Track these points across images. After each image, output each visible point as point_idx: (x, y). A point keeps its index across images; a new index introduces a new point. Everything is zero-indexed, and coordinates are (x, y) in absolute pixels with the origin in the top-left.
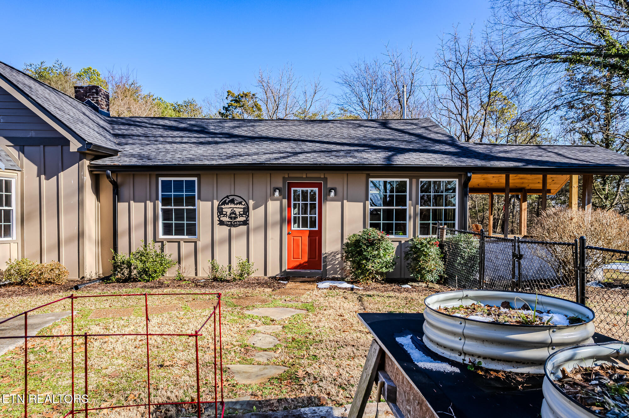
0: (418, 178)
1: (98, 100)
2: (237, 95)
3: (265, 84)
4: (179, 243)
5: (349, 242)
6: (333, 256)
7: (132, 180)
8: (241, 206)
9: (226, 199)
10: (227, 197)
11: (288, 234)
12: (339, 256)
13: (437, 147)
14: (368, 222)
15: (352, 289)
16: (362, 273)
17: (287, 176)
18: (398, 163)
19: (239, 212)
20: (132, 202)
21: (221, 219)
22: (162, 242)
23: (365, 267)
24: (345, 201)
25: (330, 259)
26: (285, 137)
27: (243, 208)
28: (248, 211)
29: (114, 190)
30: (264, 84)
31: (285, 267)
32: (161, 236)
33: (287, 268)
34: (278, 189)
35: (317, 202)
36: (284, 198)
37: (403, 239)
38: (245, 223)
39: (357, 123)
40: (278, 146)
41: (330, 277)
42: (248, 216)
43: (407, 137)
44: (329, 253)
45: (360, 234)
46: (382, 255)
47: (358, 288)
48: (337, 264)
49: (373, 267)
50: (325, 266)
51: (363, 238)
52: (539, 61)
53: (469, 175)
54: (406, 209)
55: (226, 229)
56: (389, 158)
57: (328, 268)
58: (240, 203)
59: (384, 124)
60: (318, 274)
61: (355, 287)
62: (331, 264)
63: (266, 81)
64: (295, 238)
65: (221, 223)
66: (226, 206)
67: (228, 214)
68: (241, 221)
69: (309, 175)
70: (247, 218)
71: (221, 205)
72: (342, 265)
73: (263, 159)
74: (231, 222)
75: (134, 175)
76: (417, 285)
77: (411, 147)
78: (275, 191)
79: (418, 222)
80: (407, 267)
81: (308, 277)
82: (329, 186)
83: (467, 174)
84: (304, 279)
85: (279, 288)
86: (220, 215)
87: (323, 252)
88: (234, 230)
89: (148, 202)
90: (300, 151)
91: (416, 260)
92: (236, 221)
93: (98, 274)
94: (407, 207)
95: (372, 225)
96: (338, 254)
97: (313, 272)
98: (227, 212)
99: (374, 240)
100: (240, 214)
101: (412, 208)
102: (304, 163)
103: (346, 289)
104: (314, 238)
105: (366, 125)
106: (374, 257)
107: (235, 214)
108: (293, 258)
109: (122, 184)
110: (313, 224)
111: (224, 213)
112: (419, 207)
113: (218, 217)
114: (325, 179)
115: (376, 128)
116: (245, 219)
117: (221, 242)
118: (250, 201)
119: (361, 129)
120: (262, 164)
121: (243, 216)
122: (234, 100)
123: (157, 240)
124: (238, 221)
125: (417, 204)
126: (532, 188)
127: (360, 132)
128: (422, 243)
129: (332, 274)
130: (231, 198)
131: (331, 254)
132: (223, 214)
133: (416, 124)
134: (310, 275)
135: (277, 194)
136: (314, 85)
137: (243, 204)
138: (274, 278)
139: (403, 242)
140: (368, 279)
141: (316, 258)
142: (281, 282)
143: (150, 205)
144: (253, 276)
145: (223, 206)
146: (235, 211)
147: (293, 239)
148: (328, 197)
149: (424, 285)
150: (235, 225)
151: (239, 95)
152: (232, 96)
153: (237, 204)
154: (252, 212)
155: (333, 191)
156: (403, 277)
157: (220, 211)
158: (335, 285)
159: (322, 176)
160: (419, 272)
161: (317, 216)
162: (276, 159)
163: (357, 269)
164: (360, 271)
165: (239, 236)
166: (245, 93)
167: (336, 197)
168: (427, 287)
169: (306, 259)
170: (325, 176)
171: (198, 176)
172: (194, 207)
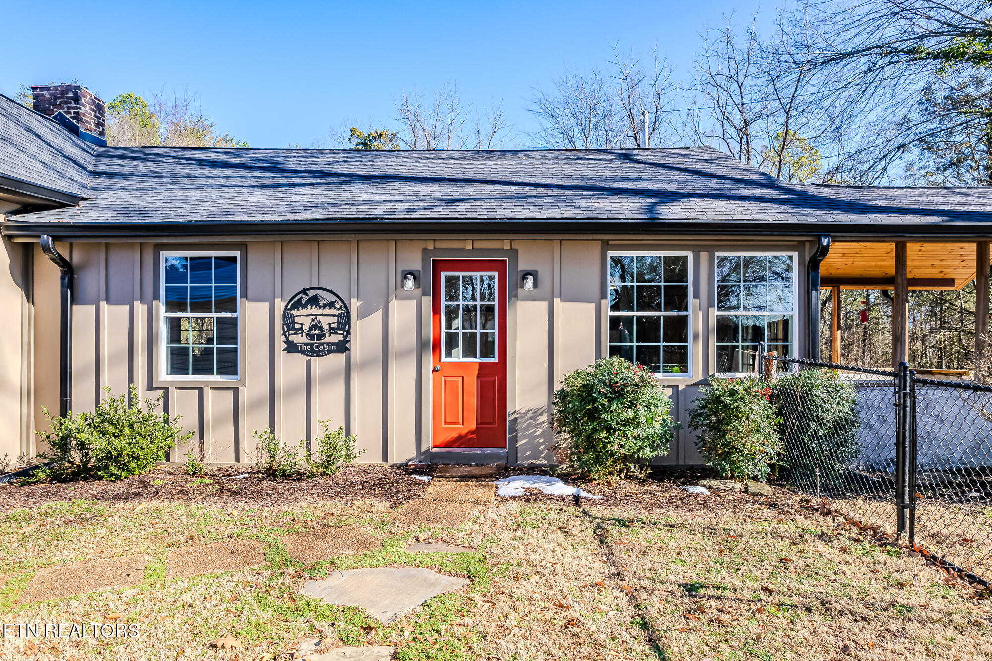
0: (711, 249)
1: (77, 113)
2: (366, 135)
3: (412, 118)
4: (201, 389)
5: (567, 389)
6: (531, 418)
7: (103, 256)
8: (332, 311)
9: (301, 295)
10: (304, 291)
11: (434, 371)
12: (545, 418)
13: (744, 191)
14: (606, 344)
15: (577, 500)
16: (597, 460)
17: (430, 246)
18: (670, 216)
19: (330, 324)
20: (103, 304)
21: (291, 338)
22: (166, 389)
23: (604, 447)
24: (556, 301)
25: (524, 426)
26: (433, 175)
27: (338, 316)
28: (348, 322)
29: (63, 278)
30: (409, 115)
31: (427, 443)
32: (163, 374)
33: (431, 444)
34: (410, 274)
35: (496, 303)
36: (424, 294)
37: (682, 380)
38: (342, 347)
39: (573, 155)
40: (416, 189)
41: (526, 463)
42: (348, 333)
43: (675, 175)
44: (523, 411)
45: (591, 370)
46: (643, 419)
47: (589, 495)
48: (540, 436)
49: (622, 446)
50: (515, 440)
51: (599, 381)
52: (888, 58)
53: (825, 241)
54: (686, 317)
55: (300, 360)
56: (650, 209)
57: (519, 444)
58: (331, 305)
59: (626, 156)
60: (498, 457)
61: (583, 494)
62: (527, 436)
63: (412, 109)
64: (448, 379)
65: (291, 348)
66: (302, 311)
67: (306, 327)
68: (333, 344)
69: (479, 245)
70: (345, 337)
71: (291, 309)
72: (551, 438)
73: (379, 211)
74: (312, 345)
75: (107, 246)
76: (723, 487)
77: (689, 189)
78: (406, 278)
79: (713, 344)
80: (697, 444)
81: (477, 465)
82: (522, 266)
83: (820, 240)
84: (468, 469)
85: (409, 498)
86: (288, 331)
87: (510, 409)
88: (318, 363)
89: (137, 304)
90: (460, 196)
91: (718, 428)
92: (323, 344)
93: (25, 459)
94: (690, 313)
95: (614, 351)
96: (541, 414)
97: (487, 454)
98: (302, 324)
99: (625, 386)
100: (331, 328)
101: (700, 313)
102: (468, 217)
103: (562, 498)
104: (491, 379)
105: (591, 157)
106: (626, 423)
107: (321, 328)
108: (446, 423)
109: (83, 266)
110: (487, 351)
111: (297, 326)
112: (715, 313)
113: (284, 334)
114: (514, 253)
115: (611, 161)
116: (341, 338)
117: (290, 392)
118: (352, 300)
119: (582, 162)
120: (376, 219)
121: (336, 333)
122: (361, 144)
123: (155, 385)
124: (328, 344)
125: (710, 305)
126: (916, 277)
127: (580, 168)
128: (732, 392)
129: (528, 457)
130: (311, 293)
131: (526, 414)
132: (294, 329)
133: (686, 156)
134: (481, 462)
135: (410, 283)
136: (492, 119)
137: (338, 306)
138: (403, 467)
139: (681, 387)
140: (610, 474)
141: (493, 423)
142: (418, 477)
143: (141, 309)
144: (357, 462)
145: (294, 312)
146: (319, 322)
147: (446, 381)
148: (520, 291)
149: (738, 486)
150: (320, 351)
151: (369, 135)
152: (358, 137)
153: (325, 306)
154: (356, 324)
155: (531, 277)
156: (681, 463)
157: (289, 324)
158: (538, 486)
159: (507, 247)
160: (726, 456)
161: (496, 331)
162: (408, 211)
163: (587, 451)
164: (592, 455)
165: (329, 377)
166: (380, 131)
167: (536, 290)
168: (746, 491)
169: (473, 426)
170: (514, 247)
171: (243, 247)
172: (234, 315)
